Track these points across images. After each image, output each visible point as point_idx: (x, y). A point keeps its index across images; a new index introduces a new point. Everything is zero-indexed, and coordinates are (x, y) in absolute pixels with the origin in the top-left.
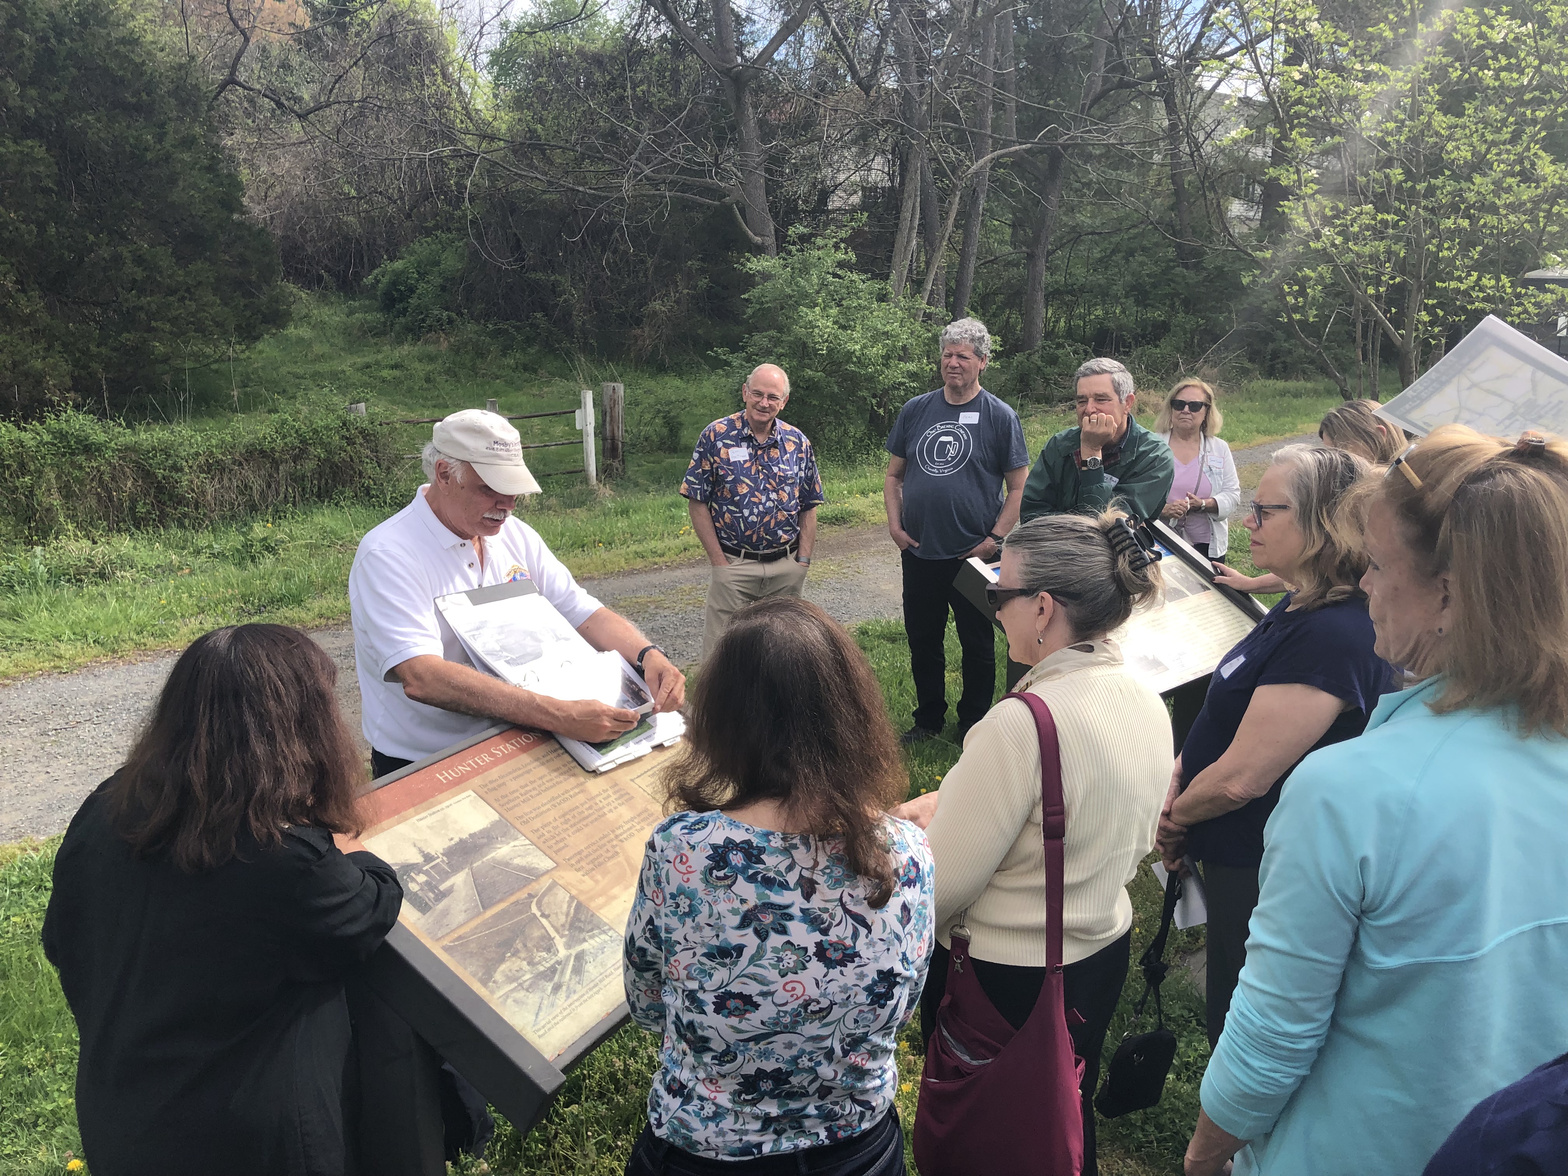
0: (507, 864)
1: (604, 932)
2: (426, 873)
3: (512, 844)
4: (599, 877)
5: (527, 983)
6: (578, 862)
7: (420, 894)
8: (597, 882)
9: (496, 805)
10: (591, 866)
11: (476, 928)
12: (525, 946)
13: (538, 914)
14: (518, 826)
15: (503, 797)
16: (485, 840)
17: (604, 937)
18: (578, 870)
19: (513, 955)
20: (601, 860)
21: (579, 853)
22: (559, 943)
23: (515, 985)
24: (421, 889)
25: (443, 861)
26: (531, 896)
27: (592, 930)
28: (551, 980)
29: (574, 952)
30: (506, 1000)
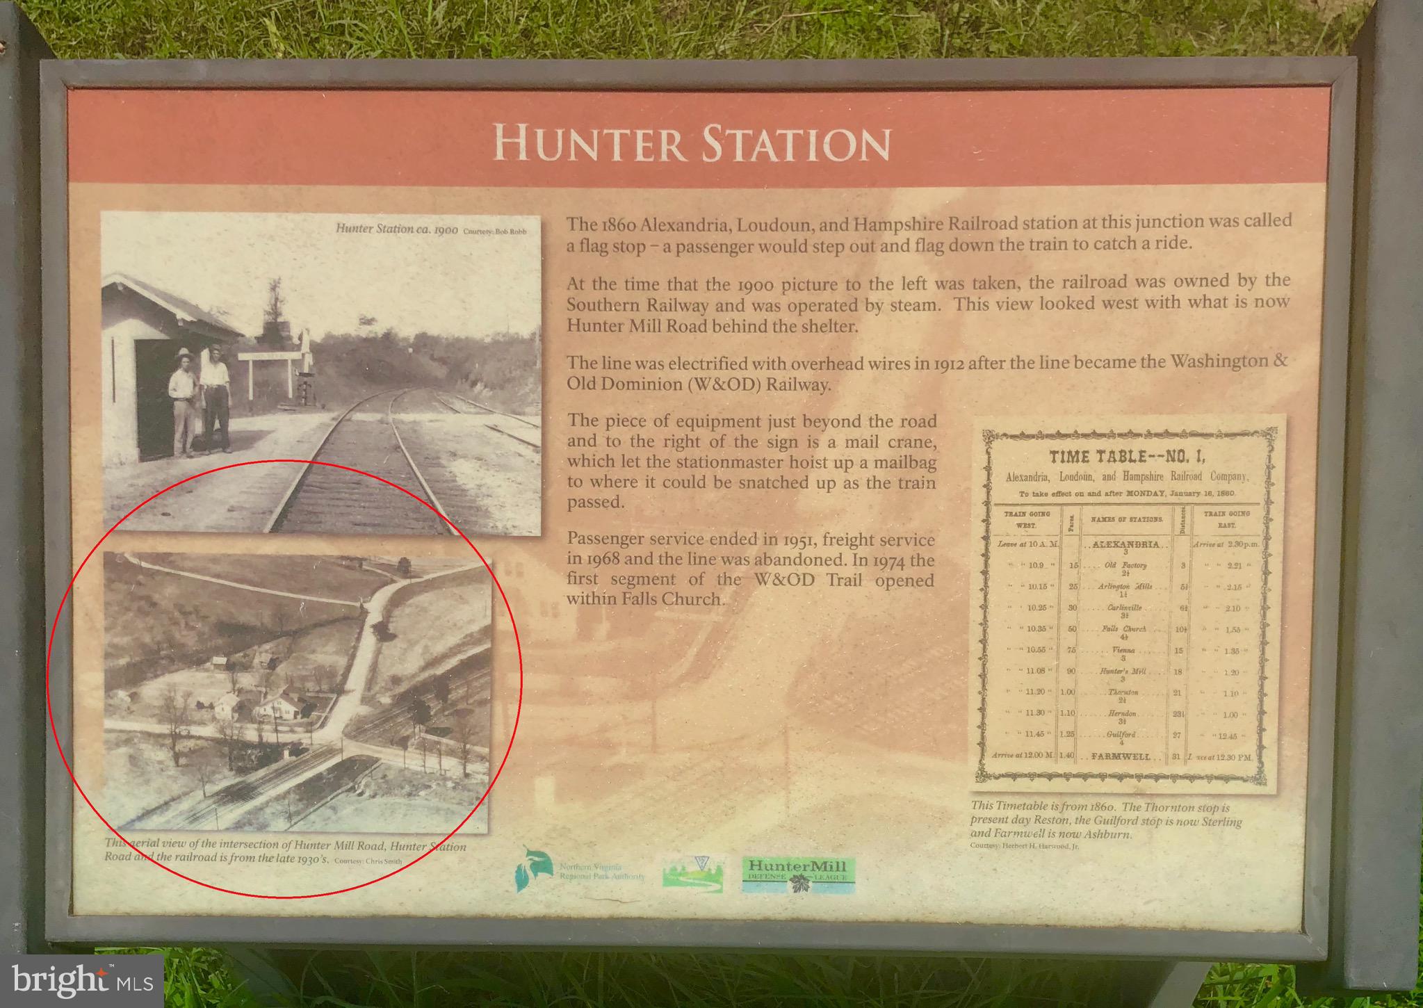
0: (431, 461)
1: (465, 756)
2: (237, 371)
3: (497, 419)
4: (603, 628)
5: (191, 744)
6: (599, 560)
7: (180, 407)
8: (585, 633)
9: (560, 295)
10: (617, 591)
11: (215, 560)
12: (273, 664)
13: (374, 617)
14: (557, 381)
15: (600, 283)
16: (440, 372)
17: (451, 765)
18: (572, 578)
19: (230, 667)
20: (655, 591)
21: (625, 541)
22: (348, 708)
23: (165, 729)
24: (190, 401)
25: (297, 363)
26: (404, 568)
27: (443, 732)
28: (241, 771)
29: (353, 749)
30: (118, 745)
